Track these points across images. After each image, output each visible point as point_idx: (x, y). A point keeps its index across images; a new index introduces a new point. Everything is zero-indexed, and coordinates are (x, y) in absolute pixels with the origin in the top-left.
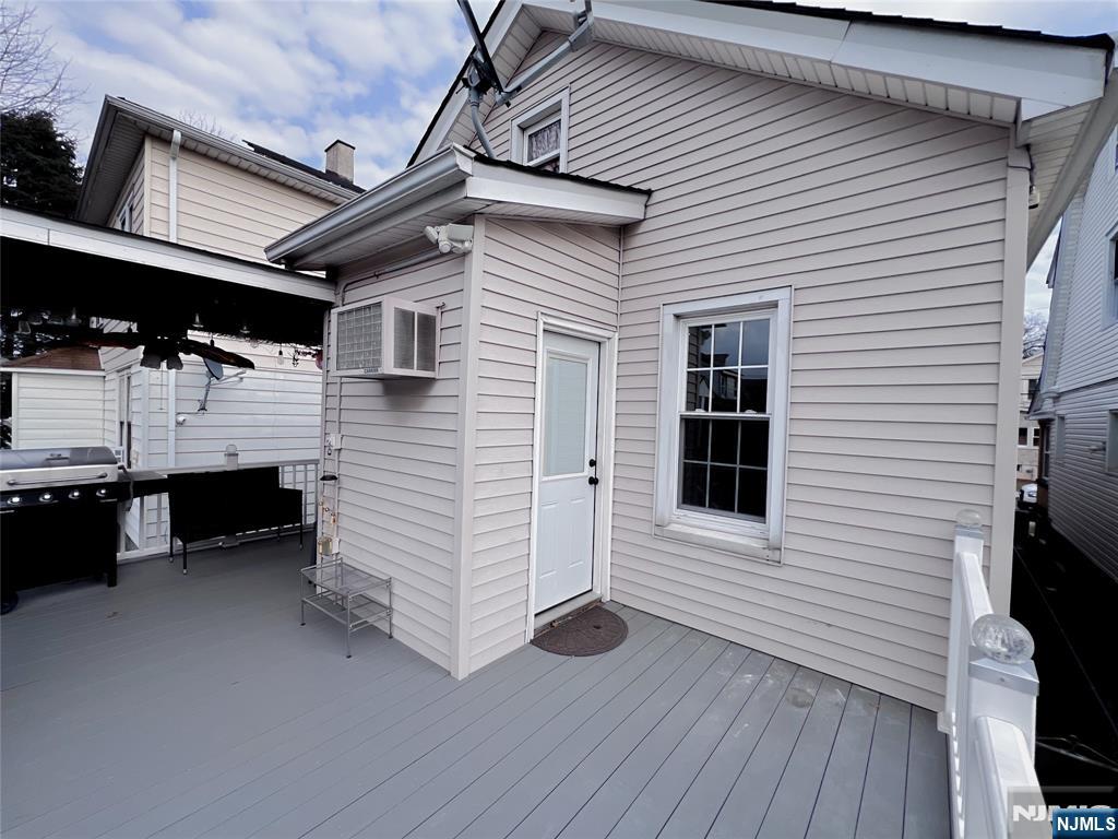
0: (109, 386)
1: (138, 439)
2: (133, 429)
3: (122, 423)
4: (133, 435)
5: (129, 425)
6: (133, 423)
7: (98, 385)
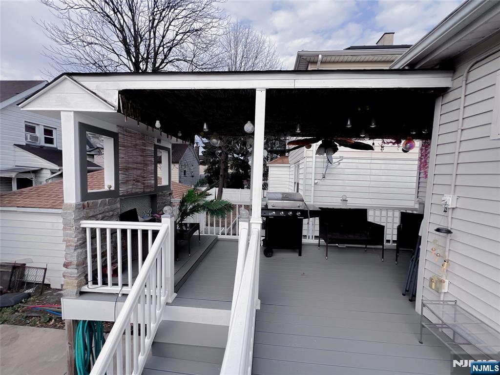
0: (291, 169)
1: (301, 190)
2: (299, 185)
3: (295, 183)
4: (299, 188)
5: (298, 184)
6: (300, 183)
7: (287, 169)
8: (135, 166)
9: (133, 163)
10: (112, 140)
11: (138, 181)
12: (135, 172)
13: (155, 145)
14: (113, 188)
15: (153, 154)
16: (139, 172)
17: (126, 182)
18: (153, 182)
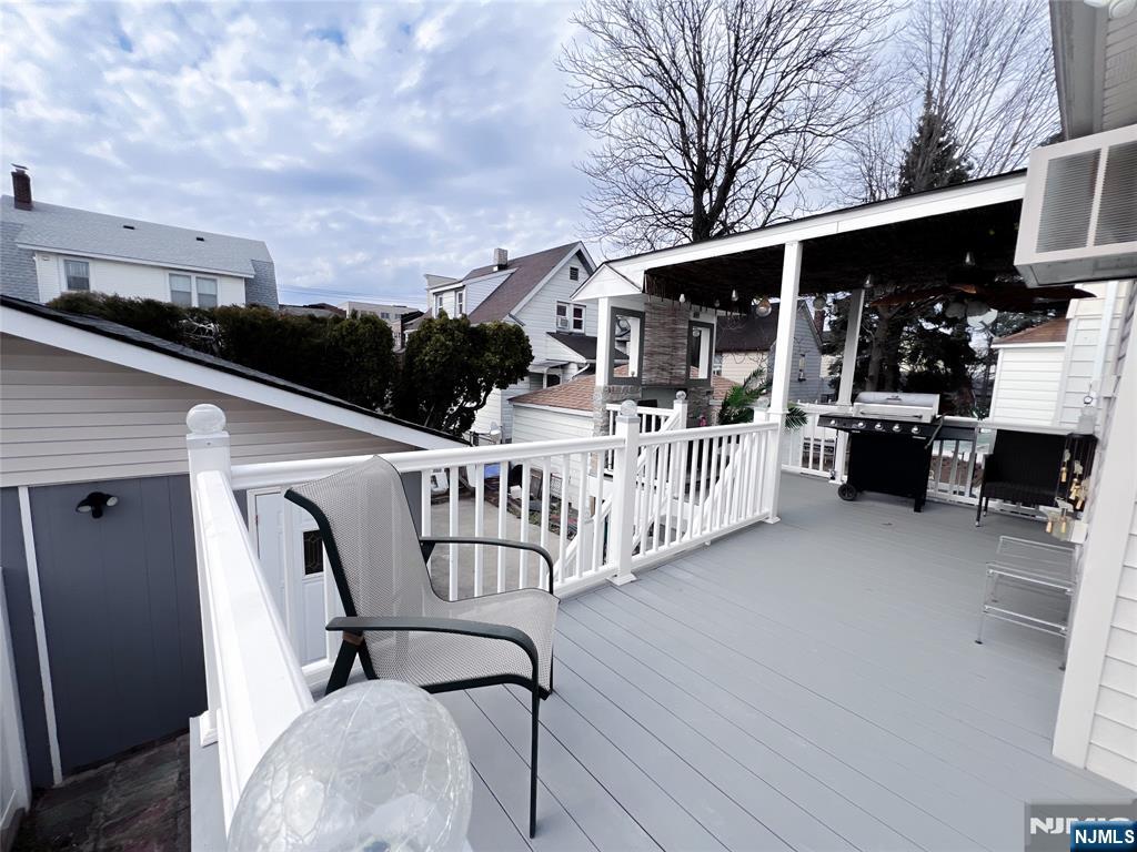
8: (661, 350)
9: (659, 346)
10: (638, 320)
11: (663, 370)
12: (661, 357)
13: (690, 321)
14: (636, 375)
15: (686, 334)
16: (667, 357)
17: (650, 370)
18: (684, 372)
